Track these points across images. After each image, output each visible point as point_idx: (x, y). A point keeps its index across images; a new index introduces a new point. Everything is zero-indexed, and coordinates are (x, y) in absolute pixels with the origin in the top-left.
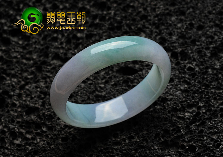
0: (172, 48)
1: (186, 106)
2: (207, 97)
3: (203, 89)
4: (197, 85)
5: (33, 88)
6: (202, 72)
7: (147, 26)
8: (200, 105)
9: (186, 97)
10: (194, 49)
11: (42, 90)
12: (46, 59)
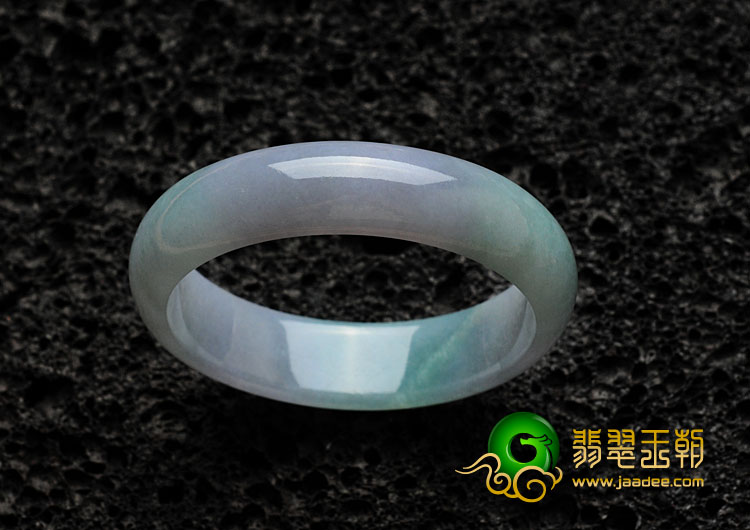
0: (533, 152)
1: (592, 365)
2: (666, 329)
3: (650, 302)
4: (628, 286)
5: (47, 307)
6: (644, 237)
7: (440, 70)
8: (642, 359)
9: (592, 331)
10: (613, 154)
11: (78, 312)
12: (88, 199)
